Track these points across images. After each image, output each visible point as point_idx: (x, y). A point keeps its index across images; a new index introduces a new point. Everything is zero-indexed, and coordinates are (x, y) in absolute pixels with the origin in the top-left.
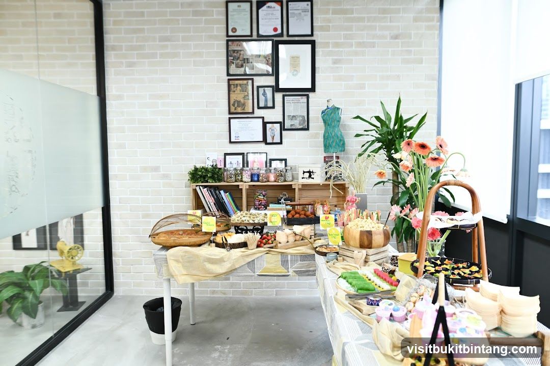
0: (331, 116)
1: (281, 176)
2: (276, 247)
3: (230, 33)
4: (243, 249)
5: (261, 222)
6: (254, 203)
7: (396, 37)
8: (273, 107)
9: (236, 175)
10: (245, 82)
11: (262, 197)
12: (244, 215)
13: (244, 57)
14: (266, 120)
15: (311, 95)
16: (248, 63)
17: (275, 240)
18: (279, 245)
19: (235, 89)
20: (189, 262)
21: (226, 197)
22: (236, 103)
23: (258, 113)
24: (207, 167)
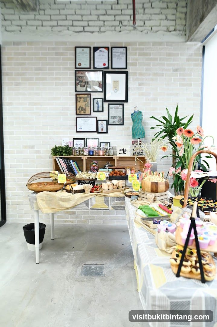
0: (137, 116)
1: (107, 152)
2: (101, 192)
3: (78, 66)
4: (82, 194)
5: (94, 178)
6: (91, 168)
7: (176, 70)
8: (102, 111)
9: (80, 151)
10: (86, 96)
11: (95, 165)
12: (84, 174)
13: (86, 81)
14: (98, 119)
15: (125, 104)
16: (88, 84)
17: (101, 188)
18: (103, 191)
19: (80, 100)
20: (50, 200)
21: (74, 164)
22: (80, 108)
23: (93, 114)
24: (62, 146)
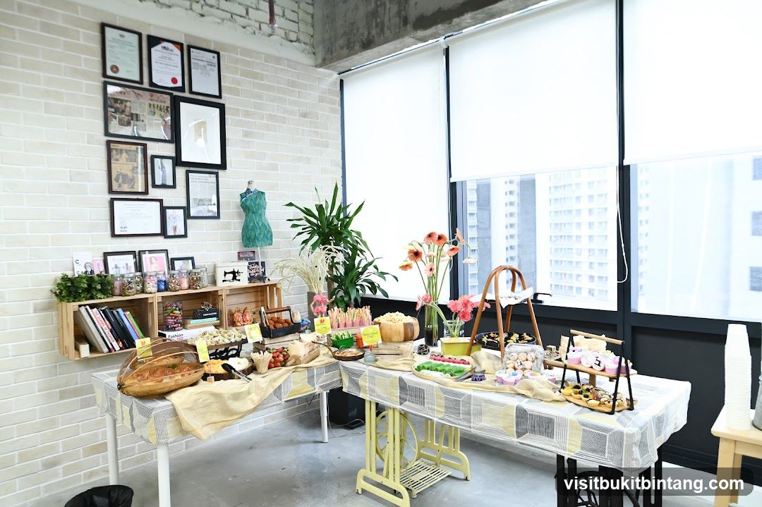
2: (296, 363)
3: (109, 73)
5: (238, 339)
8: (174, 186)
10: (134, 147)
11: (178, 312)
13: (132, 112)
14: (165, 205)
15: (221, 173)
16: (137, 120)
18: (301, 359)
19: (118, 157)
22: (121, 177)
23: (153, 193)
